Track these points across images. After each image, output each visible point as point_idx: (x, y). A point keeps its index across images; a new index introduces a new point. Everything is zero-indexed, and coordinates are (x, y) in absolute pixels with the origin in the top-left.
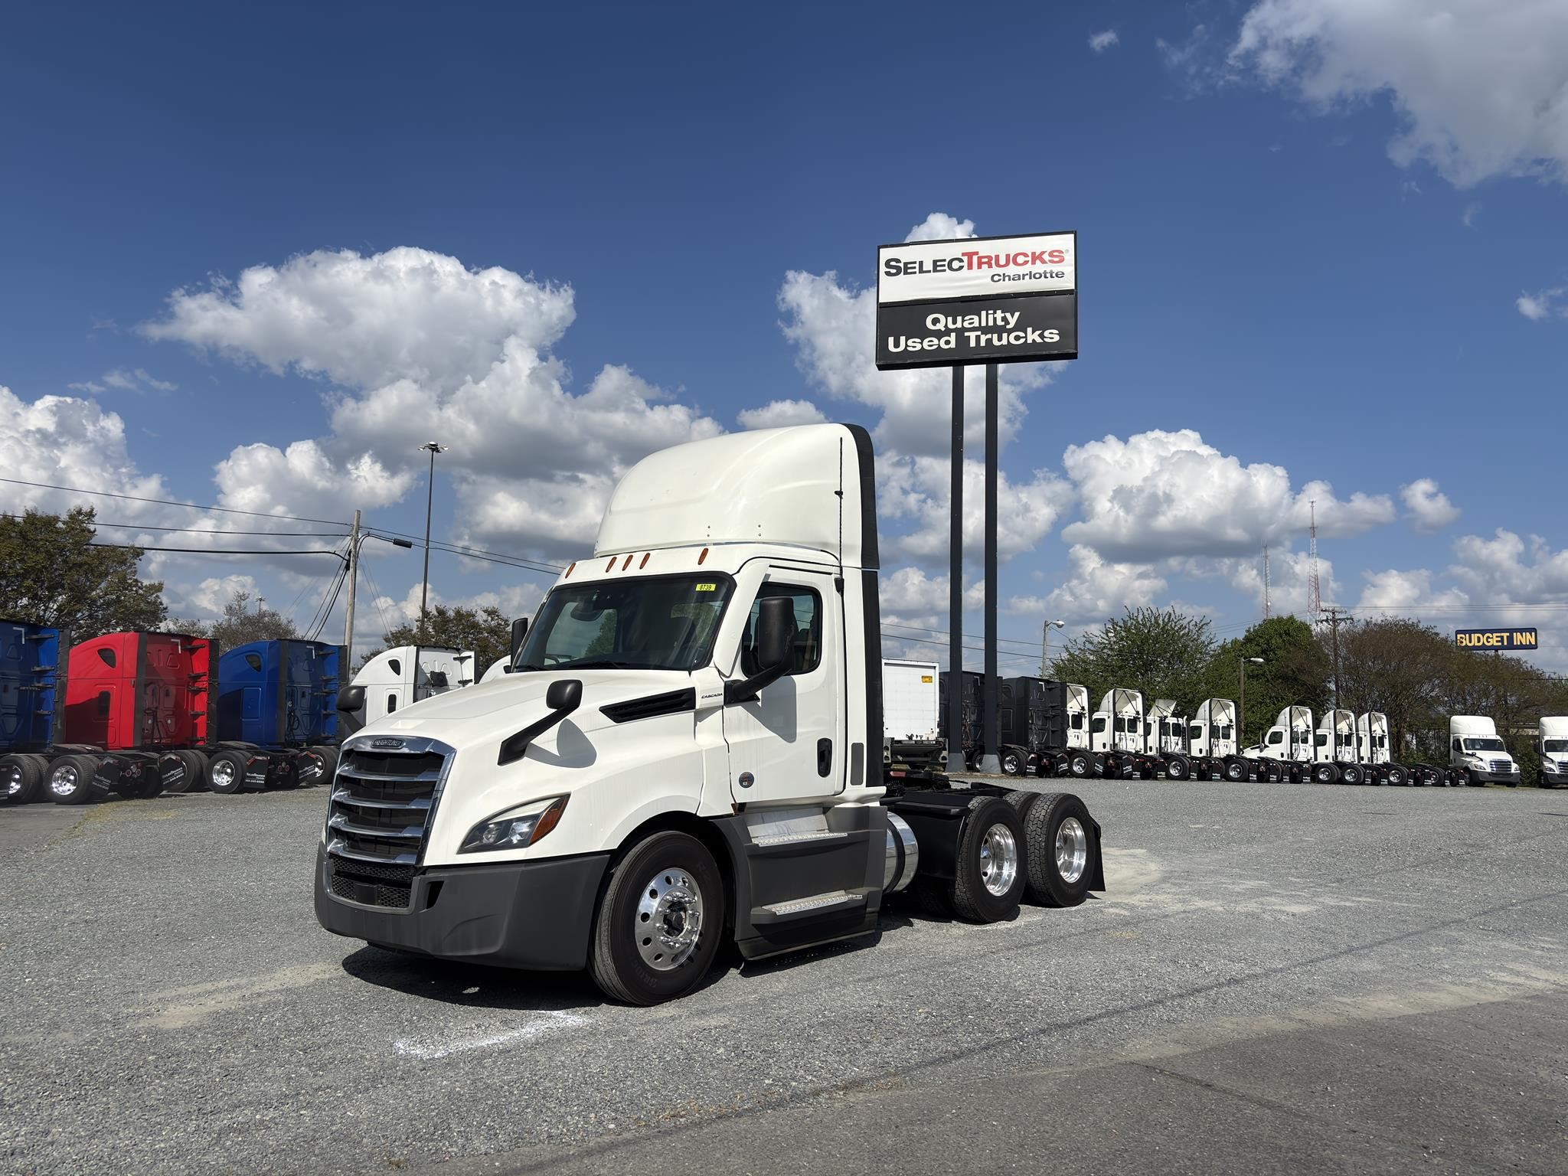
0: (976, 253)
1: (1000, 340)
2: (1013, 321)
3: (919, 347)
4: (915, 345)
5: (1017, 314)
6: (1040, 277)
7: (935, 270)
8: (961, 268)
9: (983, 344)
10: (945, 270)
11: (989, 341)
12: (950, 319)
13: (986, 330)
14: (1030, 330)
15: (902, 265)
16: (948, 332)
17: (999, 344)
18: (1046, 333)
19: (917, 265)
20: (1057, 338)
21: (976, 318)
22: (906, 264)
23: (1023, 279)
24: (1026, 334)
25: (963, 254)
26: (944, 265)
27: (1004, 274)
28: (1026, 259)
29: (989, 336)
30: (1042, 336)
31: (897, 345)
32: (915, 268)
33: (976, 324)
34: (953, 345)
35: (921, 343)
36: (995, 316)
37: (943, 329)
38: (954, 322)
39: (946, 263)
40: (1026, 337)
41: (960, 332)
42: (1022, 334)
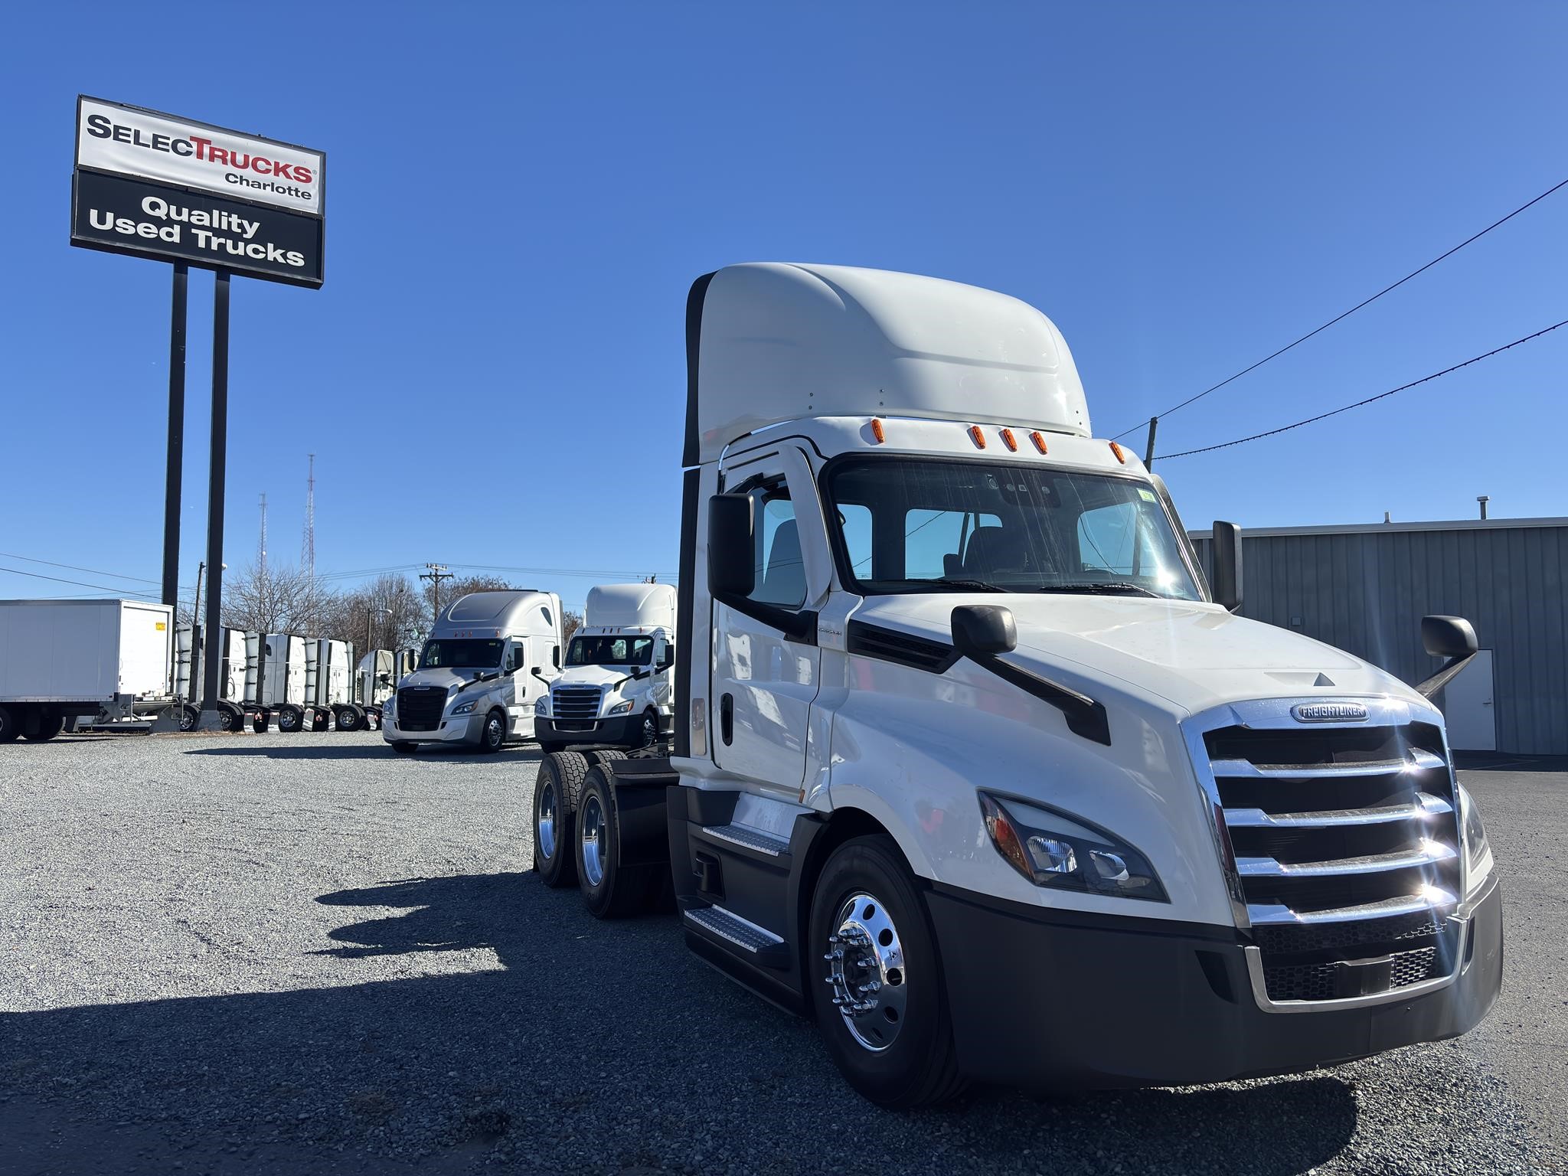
0: (209, 142)
1: (235, 247)
2: (251, 231)
3: (132, 231)
4: (125, 226)
5: (256, 225)
6: (284, 192)
7: (155, 147)
8: (188, 153)
9: (214, 247)
10: (168, 151)
11: (222, 246)
12: (173, 208)
13: (218, 232)
14: (270, 246)
15: (111, 127)
16: (170, 222)
17: (234, 252)
18: (290, 254)
19: (132, 133)
20: (301, 263)
21: (206, 216)
22: (116, 128)
23: (264, 189)
24: (266, 248)
25: (192, 139)
26: (168, 144)
27: (241, 177)
28: (268, 167)
29: (222, 240)
30: (284, 256)
31: (102, 220)
32: (129, 136)
33: (207, 223)
34: (176, 239)
35: (135, 227)
36: (230, 219)
37: (165, 218)
38: (179, 213)
39: (170, 142)
40: (266, 253)
41: (186, 227)
42: (261, 249)
